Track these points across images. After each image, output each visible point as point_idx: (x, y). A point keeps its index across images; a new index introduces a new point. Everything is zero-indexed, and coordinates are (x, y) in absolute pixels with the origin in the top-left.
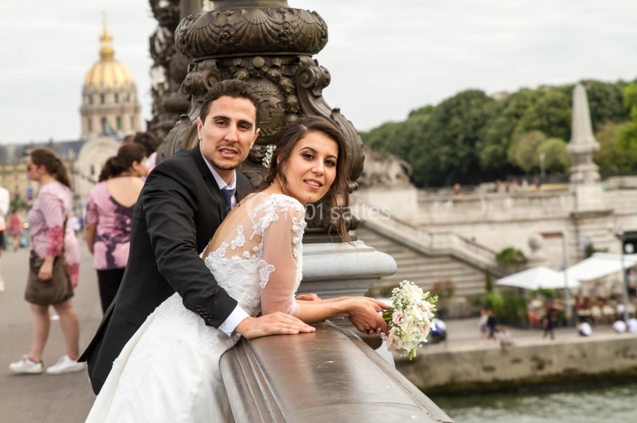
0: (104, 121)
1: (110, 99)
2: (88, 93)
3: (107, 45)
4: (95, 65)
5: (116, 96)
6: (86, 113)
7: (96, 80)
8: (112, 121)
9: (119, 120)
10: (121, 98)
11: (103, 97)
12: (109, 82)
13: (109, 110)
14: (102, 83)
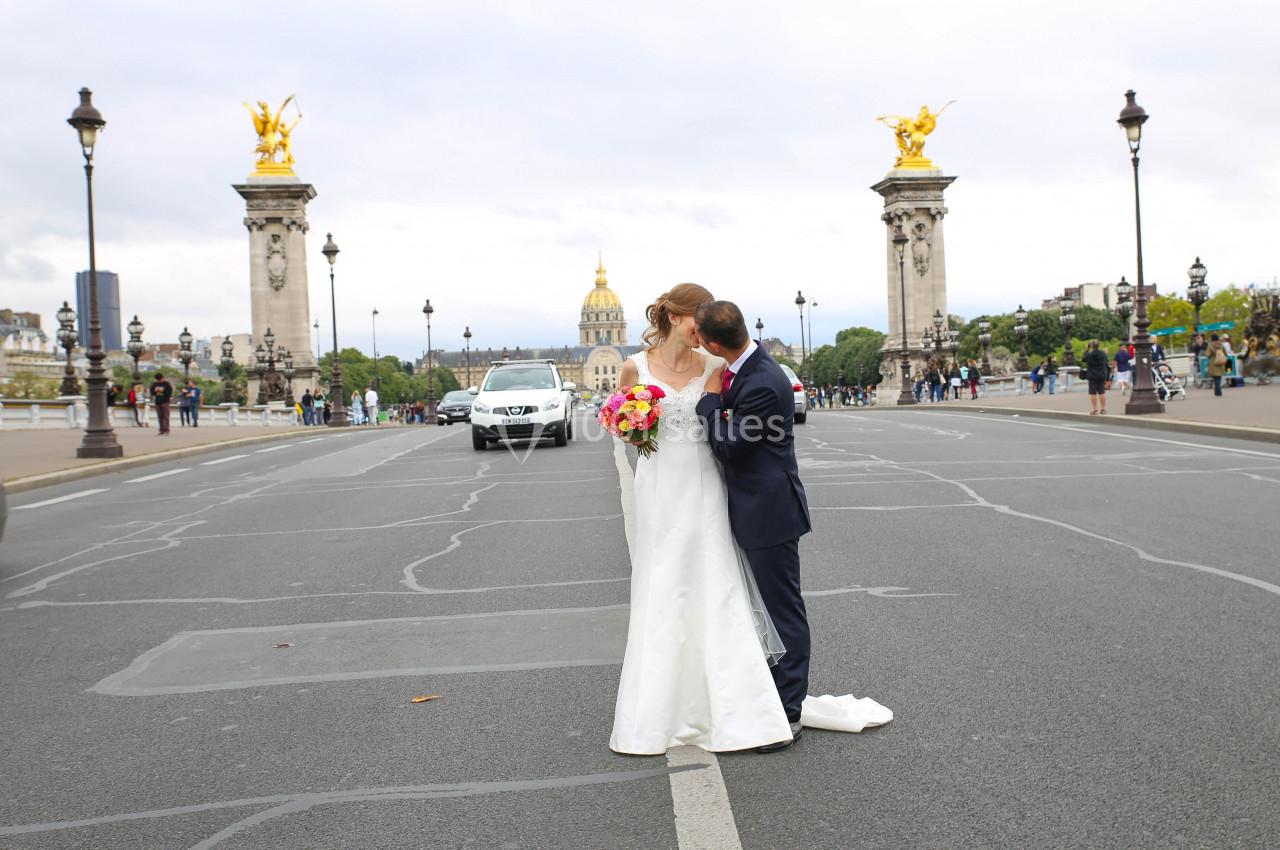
0: (597, 333)
1: (603, 317)
2: (586, 313)
3: (603, 276)
4: (593, 291)
5: (608, 315)
6: (583, 327)
7: (593, 303)
8: (603, 334)
9: (609, 333)
10: (611, 318)
11: (597, 316)
12: (602, 304)
13: (601, 326)
14: (597, 305)
